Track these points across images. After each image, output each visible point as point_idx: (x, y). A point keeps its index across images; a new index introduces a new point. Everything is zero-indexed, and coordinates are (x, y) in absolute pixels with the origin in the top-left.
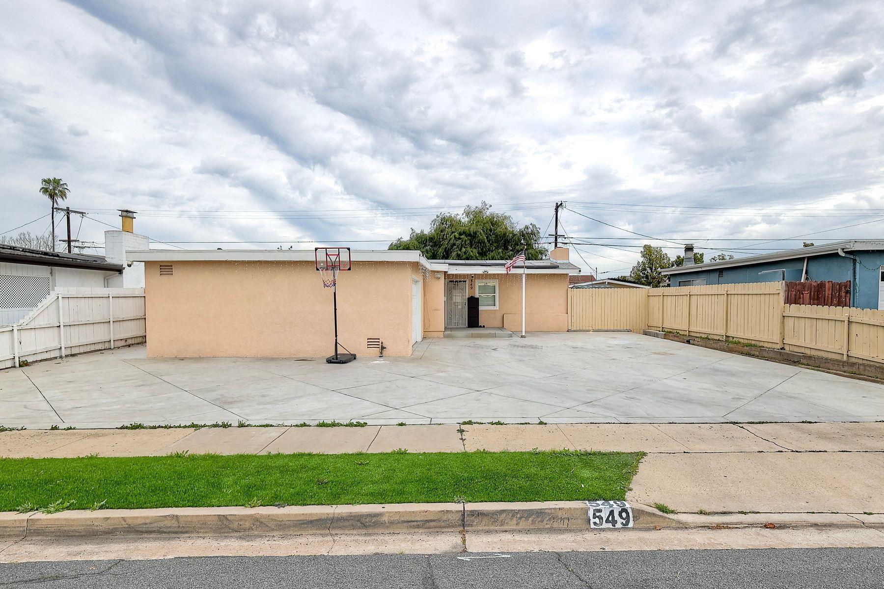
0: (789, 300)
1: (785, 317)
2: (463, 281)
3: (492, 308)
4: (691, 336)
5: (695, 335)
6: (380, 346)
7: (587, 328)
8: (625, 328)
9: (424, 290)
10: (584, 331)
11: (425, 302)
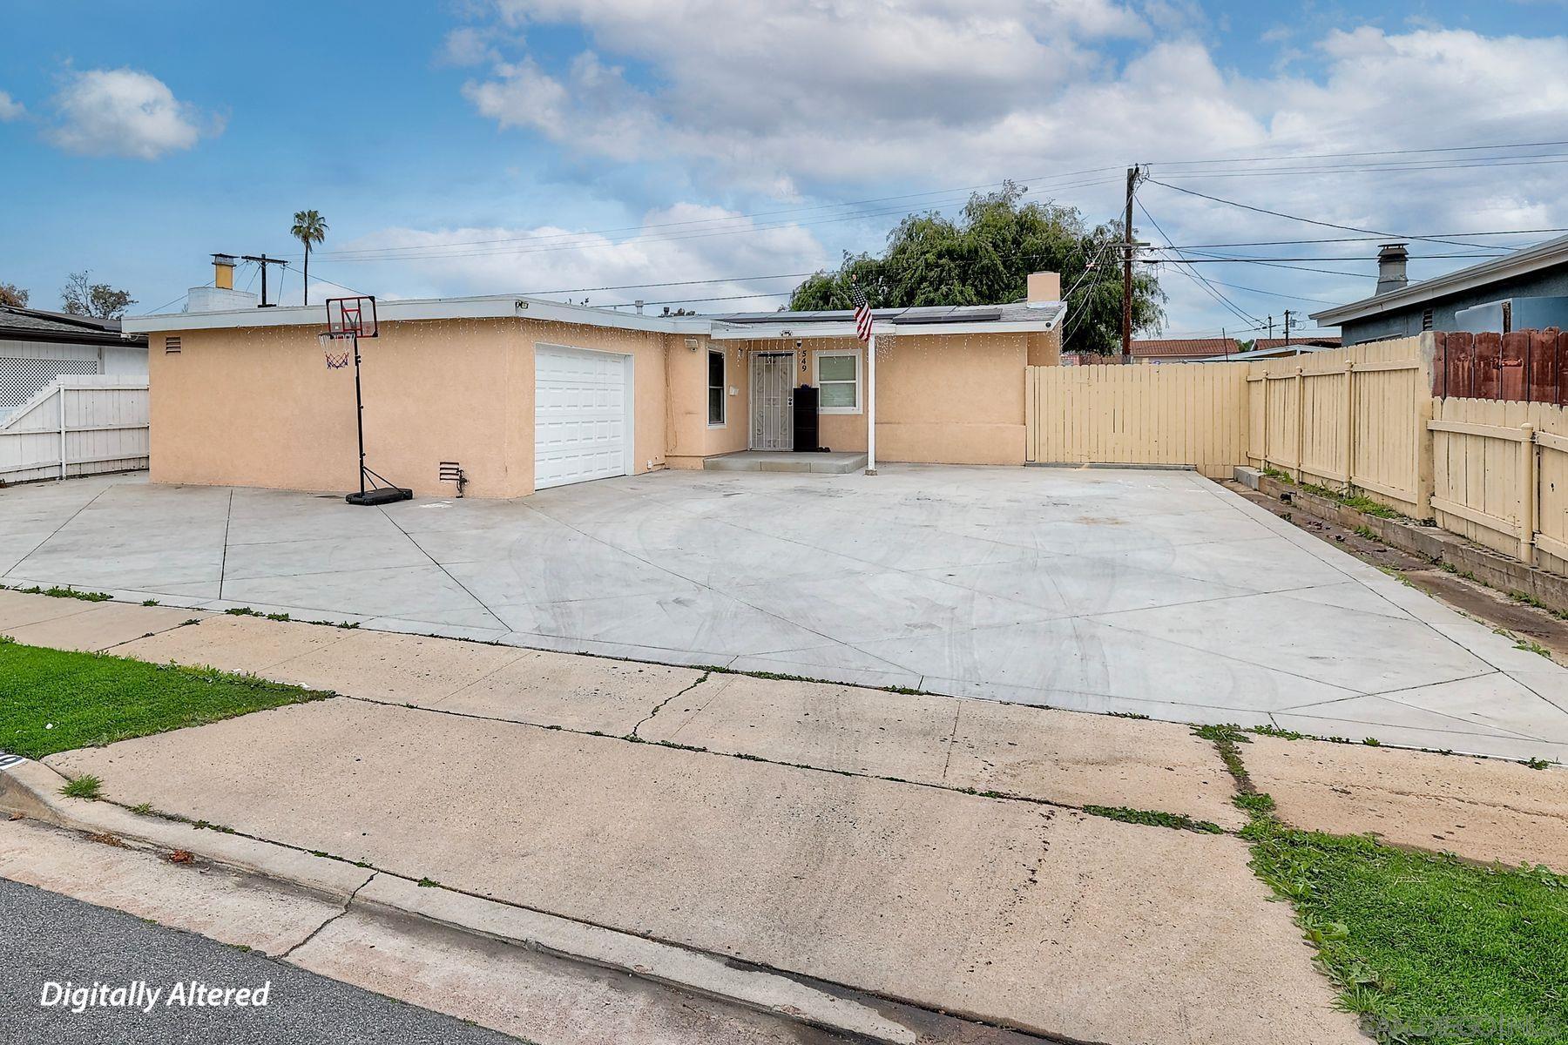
0: (1447, 386)
1: (1435, 433)
2: (787, 355)
3: (849, 410)
4: (1303, 483)
5: (1309, 481)
6: (458, 477)
7: (1077, 460)
8: (1181, 461)
9: (666, 374)
10: (1066, 465)
11: (668, 398)
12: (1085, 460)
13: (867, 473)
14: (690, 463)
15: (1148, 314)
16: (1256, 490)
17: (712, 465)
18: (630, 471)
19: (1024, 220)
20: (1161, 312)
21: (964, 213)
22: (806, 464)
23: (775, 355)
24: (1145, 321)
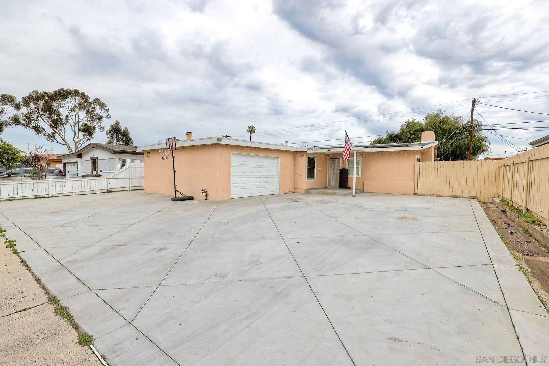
2: (338, 158)
3: (357, 176)
4: (513, 206)
5: (515, 205)
6: (205, 193)
7: (432, 193)
8: (471, 195)
9: (295, 164)
10: (428, 195)
11: (295, 171)
12: (435, 194)
13: (353, 196)
14: (300, 191)
15: (484, 148)
16: (496, 207)
17: (307, 192)
18: (278, 193)
19: (443, 120)
20: (489, 148)
21: (424, 119)
22: (334, 192)
23: (335, 159)
24: (483, 150)
